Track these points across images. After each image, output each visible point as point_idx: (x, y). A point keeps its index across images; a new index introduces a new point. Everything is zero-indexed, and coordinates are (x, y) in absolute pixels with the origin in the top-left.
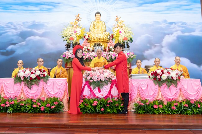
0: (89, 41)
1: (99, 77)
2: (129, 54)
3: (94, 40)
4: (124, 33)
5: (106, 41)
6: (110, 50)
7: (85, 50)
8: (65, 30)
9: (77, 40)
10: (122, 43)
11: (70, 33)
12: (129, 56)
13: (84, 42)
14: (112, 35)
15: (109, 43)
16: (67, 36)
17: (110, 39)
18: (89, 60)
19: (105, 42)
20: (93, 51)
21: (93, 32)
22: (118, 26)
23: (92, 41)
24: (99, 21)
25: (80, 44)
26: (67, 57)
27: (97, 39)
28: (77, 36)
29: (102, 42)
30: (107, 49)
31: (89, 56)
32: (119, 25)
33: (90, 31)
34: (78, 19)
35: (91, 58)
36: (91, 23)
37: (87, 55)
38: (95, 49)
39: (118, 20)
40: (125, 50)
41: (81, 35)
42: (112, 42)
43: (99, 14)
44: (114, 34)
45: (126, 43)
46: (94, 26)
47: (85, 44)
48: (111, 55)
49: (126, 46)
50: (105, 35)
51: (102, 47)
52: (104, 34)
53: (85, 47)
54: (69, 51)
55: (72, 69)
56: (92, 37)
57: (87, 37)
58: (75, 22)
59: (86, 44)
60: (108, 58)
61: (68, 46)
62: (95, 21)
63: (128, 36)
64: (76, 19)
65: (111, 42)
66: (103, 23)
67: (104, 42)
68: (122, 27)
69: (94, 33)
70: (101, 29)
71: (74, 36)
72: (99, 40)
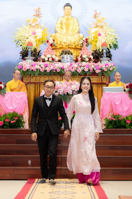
0: (54, 47)
1: (66, 89)
2: (108, 65)
3: (61, 46)
4: (105, 37)
5: (78, 47)
6: (83, 60)
7: (48, 60)
8: (19, 30)
9: (36, 45)
10: (100, 51)
11: (27, 35)
12: (107, 68)
13: (47, 49)
14: (86, 39)
15: (82, 51)
16: (22, 39)
17: (83, 45)
18: (54, 73)
19: (78, 49)
20: (60, 61)
21: (60, 34)
22: (97, 26)
23: (58, 47)
24: (70, 17)
25: (40, 51)
26: (25, 68)
27: (65, 45)
28: (37, 40)
29: (73, 48)
30: (79, 59)
31: (54, 68)
32: (98, 24)
33: (56, 32)
34: (38, 15)
35: (56, 70)
36: (58, 20)
37: (51, 66)
38: (63, 58)
39: (97, 16)
40: (103, 60)
41: (42, 38)
42: (87, 49)
43: (69, 7)
44: (90, 37)
45: (105, 51)
46: (62, 24)
47: (48, 51)
48: (83, 67)
49: (105, 55)
50: (78, 39)
51: (72, 56)
52: (76, 37)
53: (49, 56)
54: (26, 60)
55: (30, 85)
56: (59, 42)
57: (51, 42)
58: (34, 18)
59: (50, 51)
60: (79, 71)
61: (24, 55)
62: (63, 17)
63: (110, 41)
64: (35, 14)
65: (84, 50)
66: (76, 20)
67: (76, 48)
68: (102, 27)
69: (61, 36)
70: (72, 29)
71: (33, 39)
72: (69, 45)
